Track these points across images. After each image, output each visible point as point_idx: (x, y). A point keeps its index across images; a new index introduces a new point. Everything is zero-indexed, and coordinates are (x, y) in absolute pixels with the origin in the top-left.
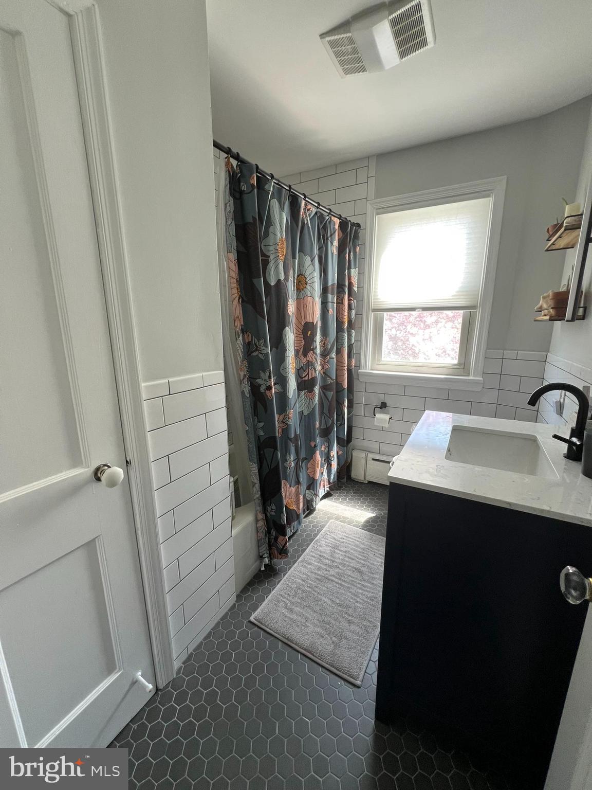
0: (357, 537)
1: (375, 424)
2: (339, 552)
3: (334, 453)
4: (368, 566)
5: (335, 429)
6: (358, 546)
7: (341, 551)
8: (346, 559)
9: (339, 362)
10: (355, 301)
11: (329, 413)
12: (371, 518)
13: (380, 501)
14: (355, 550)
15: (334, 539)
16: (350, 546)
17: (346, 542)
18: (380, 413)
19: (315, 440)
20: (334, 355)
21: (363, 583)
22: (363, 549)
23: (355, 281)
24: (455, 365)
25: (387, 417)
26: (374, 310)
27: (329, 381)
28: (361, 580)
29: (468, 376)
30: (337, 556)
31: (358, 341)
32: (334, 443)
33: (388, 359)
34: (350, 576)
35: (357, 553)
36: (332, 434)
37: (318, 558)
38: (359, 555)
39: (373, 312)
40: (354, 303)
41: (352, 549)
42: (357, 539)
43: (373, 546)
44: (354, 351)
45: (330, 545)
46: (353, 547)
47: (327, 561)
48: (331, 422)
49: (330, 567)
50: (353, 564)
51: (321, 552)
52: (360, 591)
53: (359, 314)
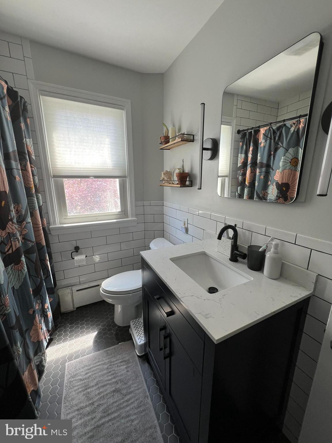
0: (96, 363)
1: (75, 265)
2: (92, 389)
3: (48, 305)
4: (120, 380)
5: (45, 284)
6: (102, 370)
7: (93, 386)
8: (101, 390)
9: (35, 224)
10: (36, 168)
11: (37, 274)
12: (96, 337)
13: (94, 319)
14: (103, 375)
15: (81, 380)
16: (96, 375)
17: (92, 375)
18: (77, 255)
19: (32, 307)
20: (29, 220)
21: (126, 399)
22: (108, 368)
23: (32, 150)
24: (119, 212)
25: (83, 257)
26: (54, 176)
27: (30, 245)
28: (123, 398)
29: (128, 217)
30: (93, 394)
31: (45, 202)
32: (46, 296)
33: (72, 214)
34: (113, 403)
35: (105, 376)
36: (43, 290)
37: (78, 415)
38: (107, 376)
39: (53, 178)
40: (35, 170)
41: (100, 377)
42: (98, 364)
43: (113, 359)
44: (44, 212)
45: (80, 390)
46: (100, 374)
47: (88, 409)
48: (39, 280)
49: (93, 412)
50: (110, 389)
51: (76, 405)
52: (128, 408)
53: (41, 180)
